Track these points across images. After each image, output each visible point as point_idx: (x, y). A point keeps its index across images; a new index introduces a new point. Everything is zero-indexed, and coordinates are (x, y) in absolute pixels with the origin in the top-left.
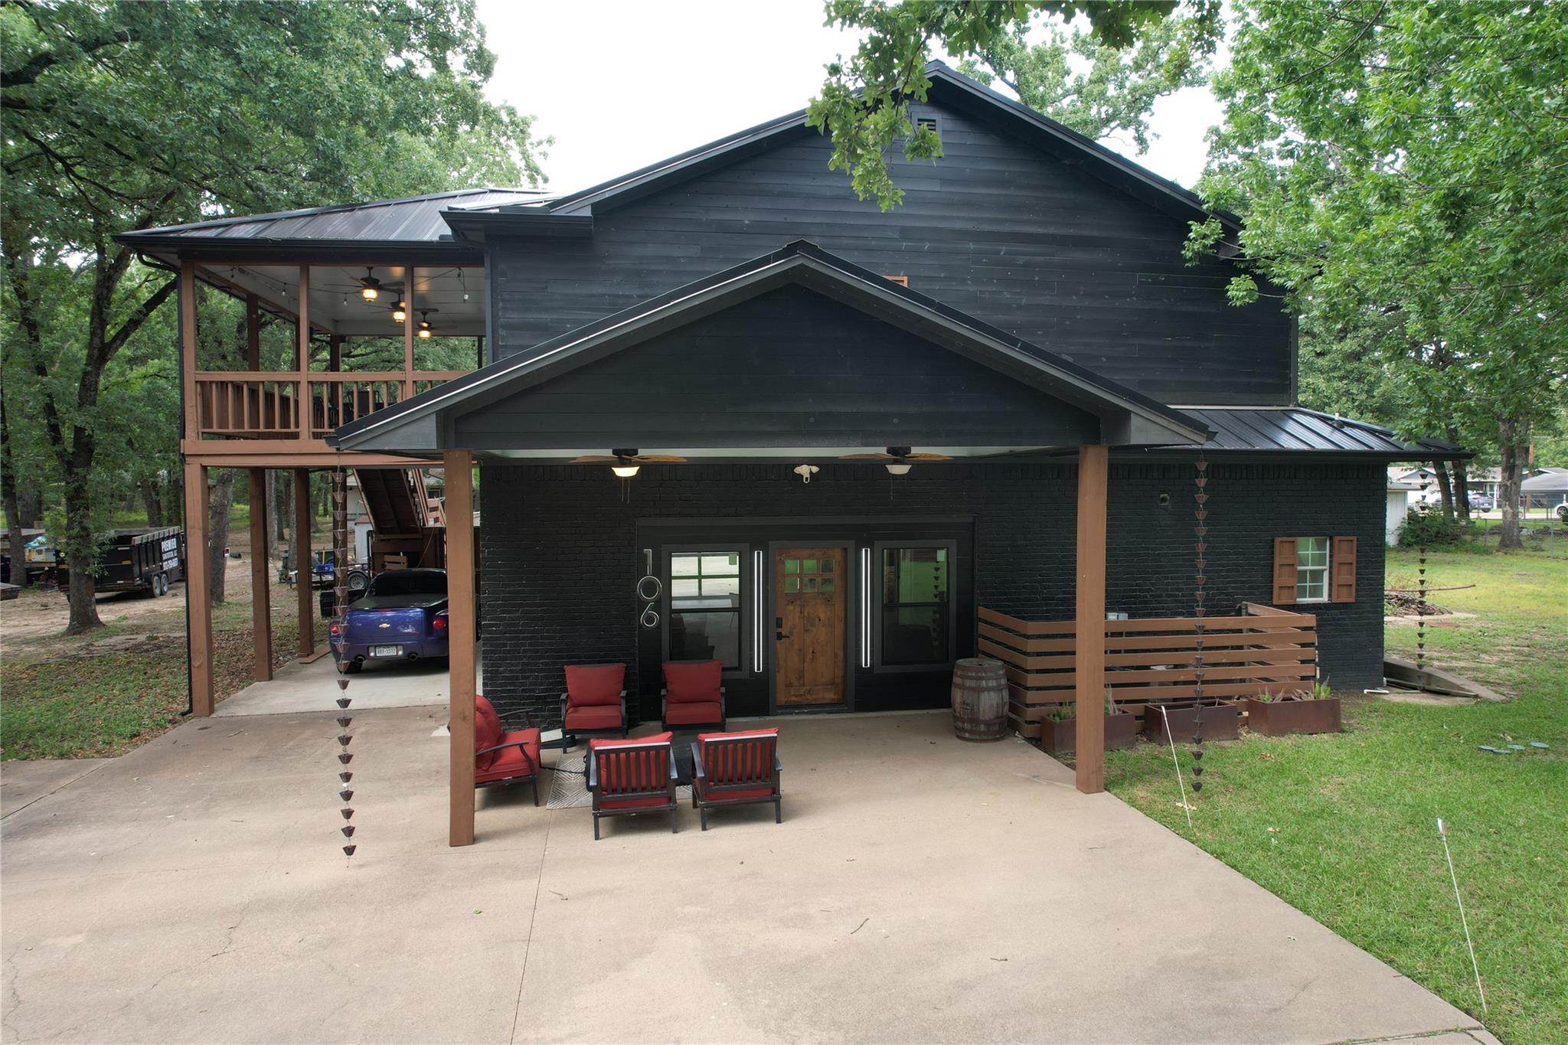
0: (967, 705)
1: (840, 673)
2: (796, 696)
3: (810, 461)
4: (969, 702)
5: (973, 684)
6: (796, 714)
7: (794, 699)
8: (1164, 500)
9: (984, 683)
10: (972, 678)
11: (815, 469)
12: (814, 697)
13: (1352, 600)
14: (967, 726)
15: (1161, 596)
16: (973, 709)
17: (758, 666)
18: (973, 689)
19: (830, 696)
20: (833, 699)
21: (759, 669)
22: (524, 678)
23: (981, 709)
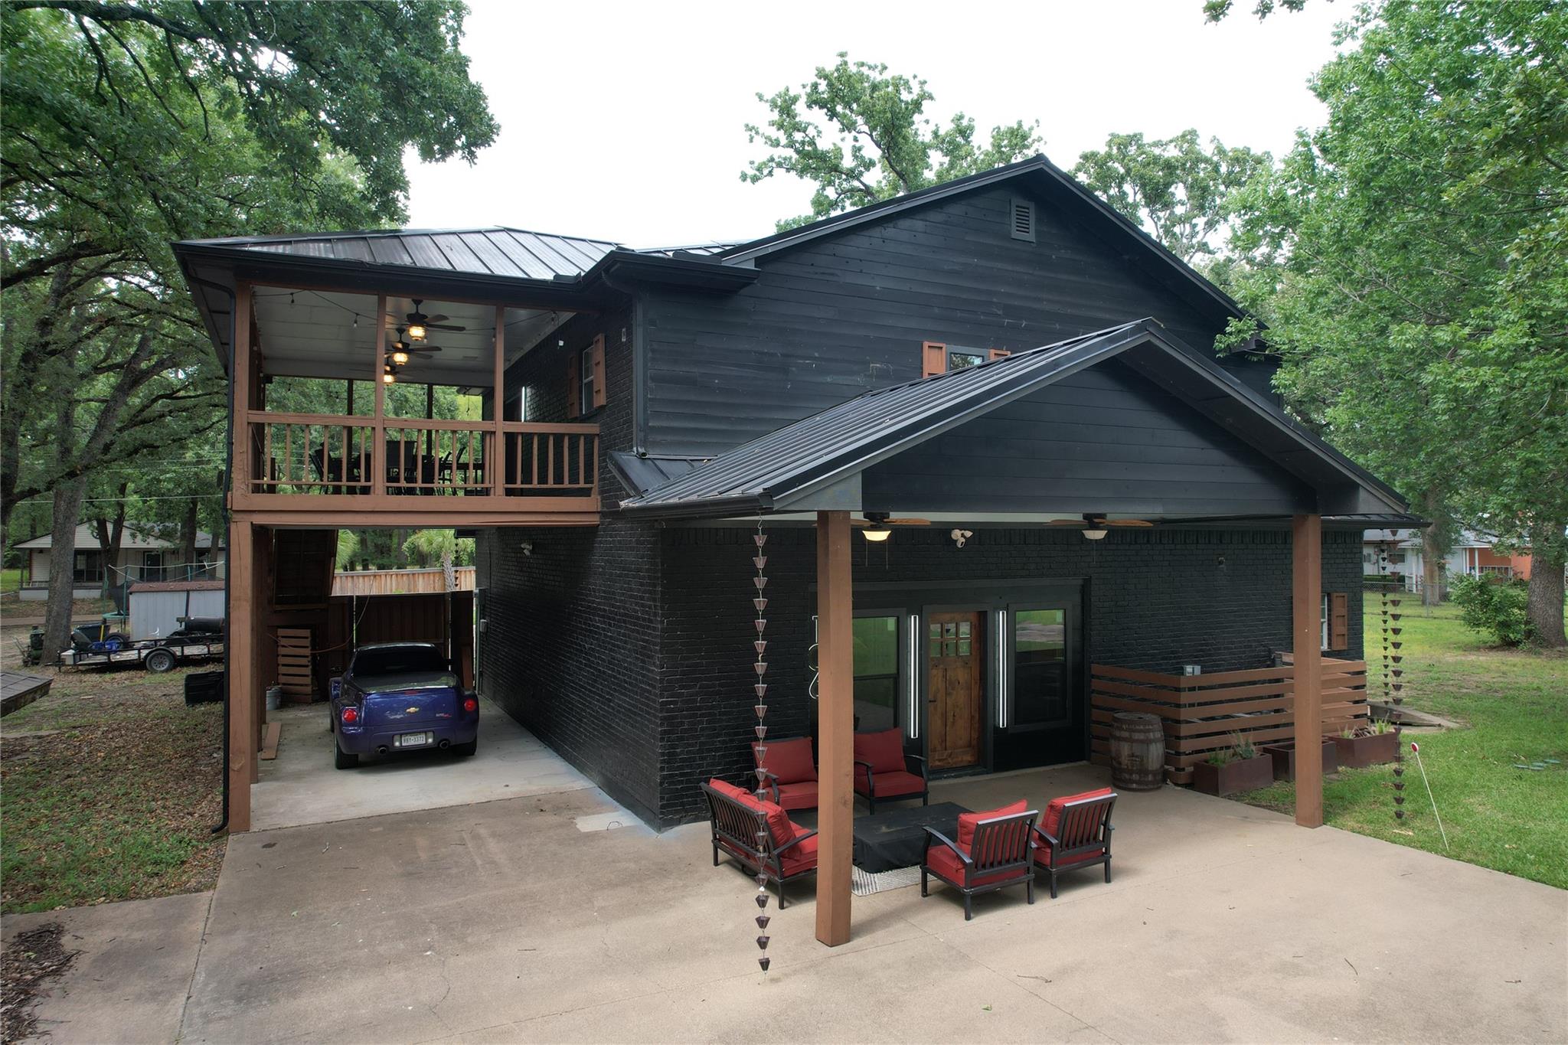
0: (1137, 757)
1: (975, 735)
2: (940, 760)
3: (962, 526)
4: (1138, 754)
5: (1142, 736)
6: (945, 778)
7: (937, 763)
8: (1221, 563)
9: (1151, 735)
10: (1140, 731)
11: (968, 534)
12: (954, 760)
13: (1345, 648)
14: (1135, 777)
15: (1219, 649)
16: (1142, 760)
17: (913, 733)
18: (1142, 741)
19: (968, 758)
20: (970, 762)
21: (915, 735)
22: (702, 759)
23: (1150, 760)
